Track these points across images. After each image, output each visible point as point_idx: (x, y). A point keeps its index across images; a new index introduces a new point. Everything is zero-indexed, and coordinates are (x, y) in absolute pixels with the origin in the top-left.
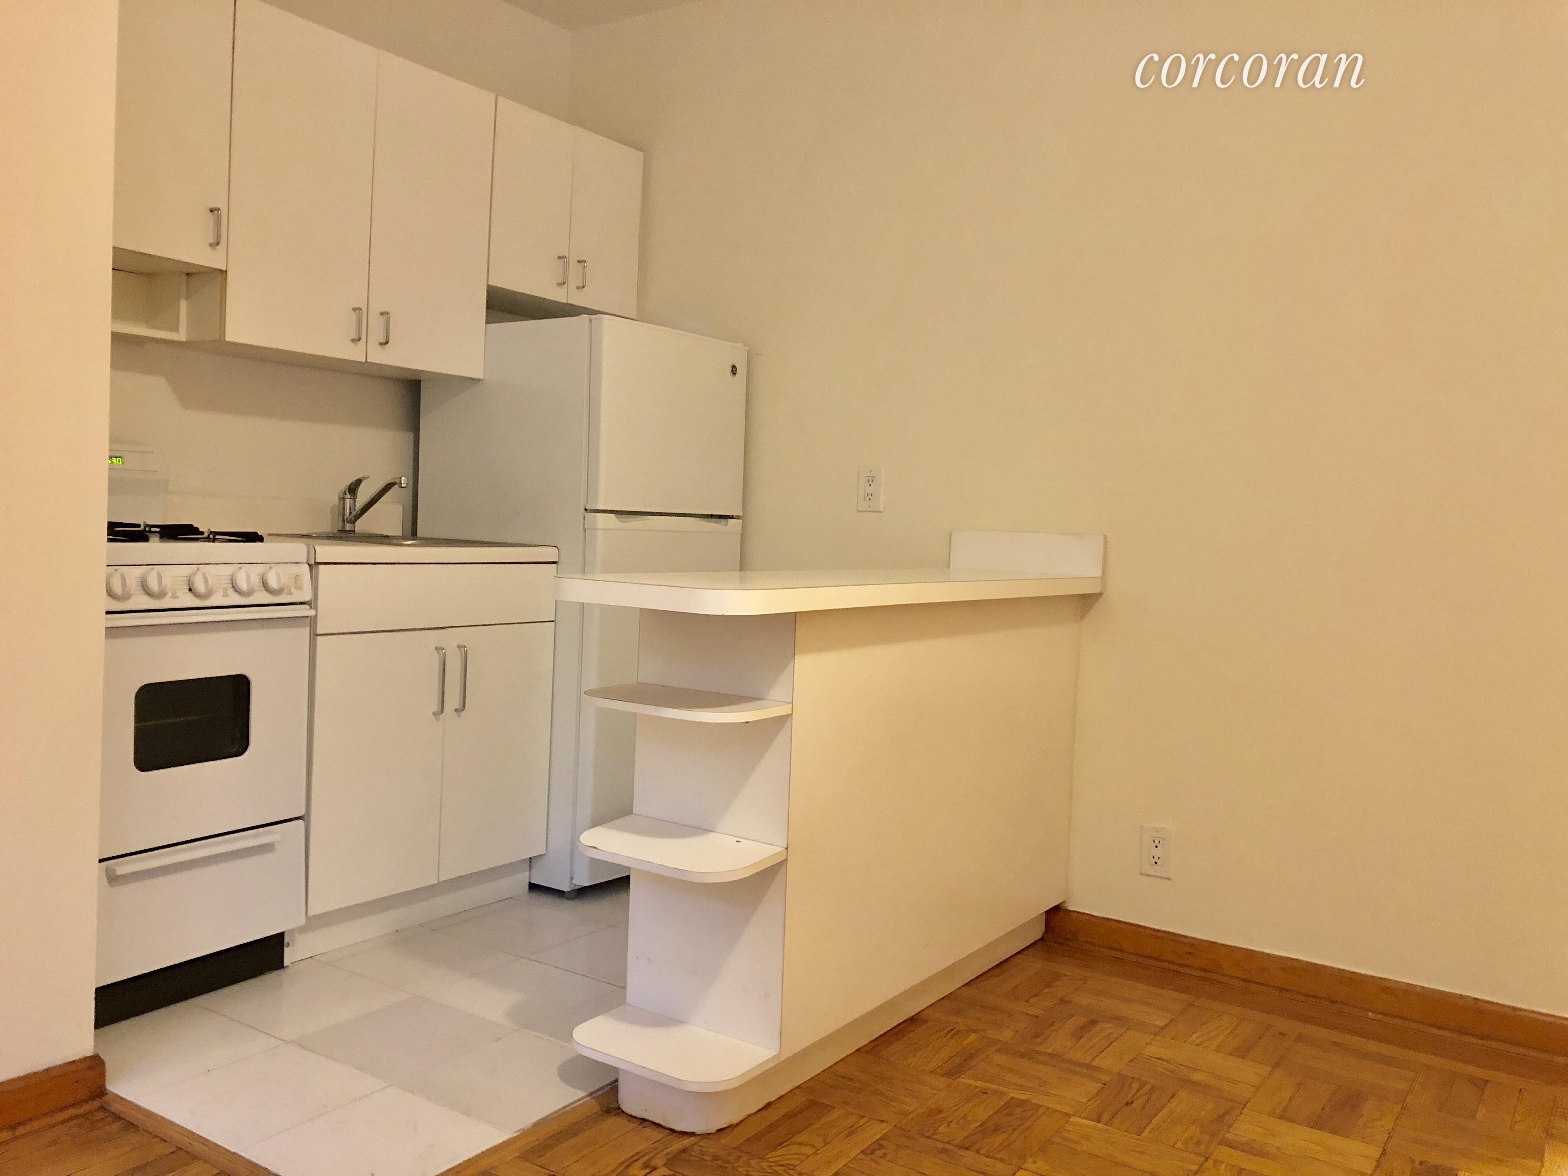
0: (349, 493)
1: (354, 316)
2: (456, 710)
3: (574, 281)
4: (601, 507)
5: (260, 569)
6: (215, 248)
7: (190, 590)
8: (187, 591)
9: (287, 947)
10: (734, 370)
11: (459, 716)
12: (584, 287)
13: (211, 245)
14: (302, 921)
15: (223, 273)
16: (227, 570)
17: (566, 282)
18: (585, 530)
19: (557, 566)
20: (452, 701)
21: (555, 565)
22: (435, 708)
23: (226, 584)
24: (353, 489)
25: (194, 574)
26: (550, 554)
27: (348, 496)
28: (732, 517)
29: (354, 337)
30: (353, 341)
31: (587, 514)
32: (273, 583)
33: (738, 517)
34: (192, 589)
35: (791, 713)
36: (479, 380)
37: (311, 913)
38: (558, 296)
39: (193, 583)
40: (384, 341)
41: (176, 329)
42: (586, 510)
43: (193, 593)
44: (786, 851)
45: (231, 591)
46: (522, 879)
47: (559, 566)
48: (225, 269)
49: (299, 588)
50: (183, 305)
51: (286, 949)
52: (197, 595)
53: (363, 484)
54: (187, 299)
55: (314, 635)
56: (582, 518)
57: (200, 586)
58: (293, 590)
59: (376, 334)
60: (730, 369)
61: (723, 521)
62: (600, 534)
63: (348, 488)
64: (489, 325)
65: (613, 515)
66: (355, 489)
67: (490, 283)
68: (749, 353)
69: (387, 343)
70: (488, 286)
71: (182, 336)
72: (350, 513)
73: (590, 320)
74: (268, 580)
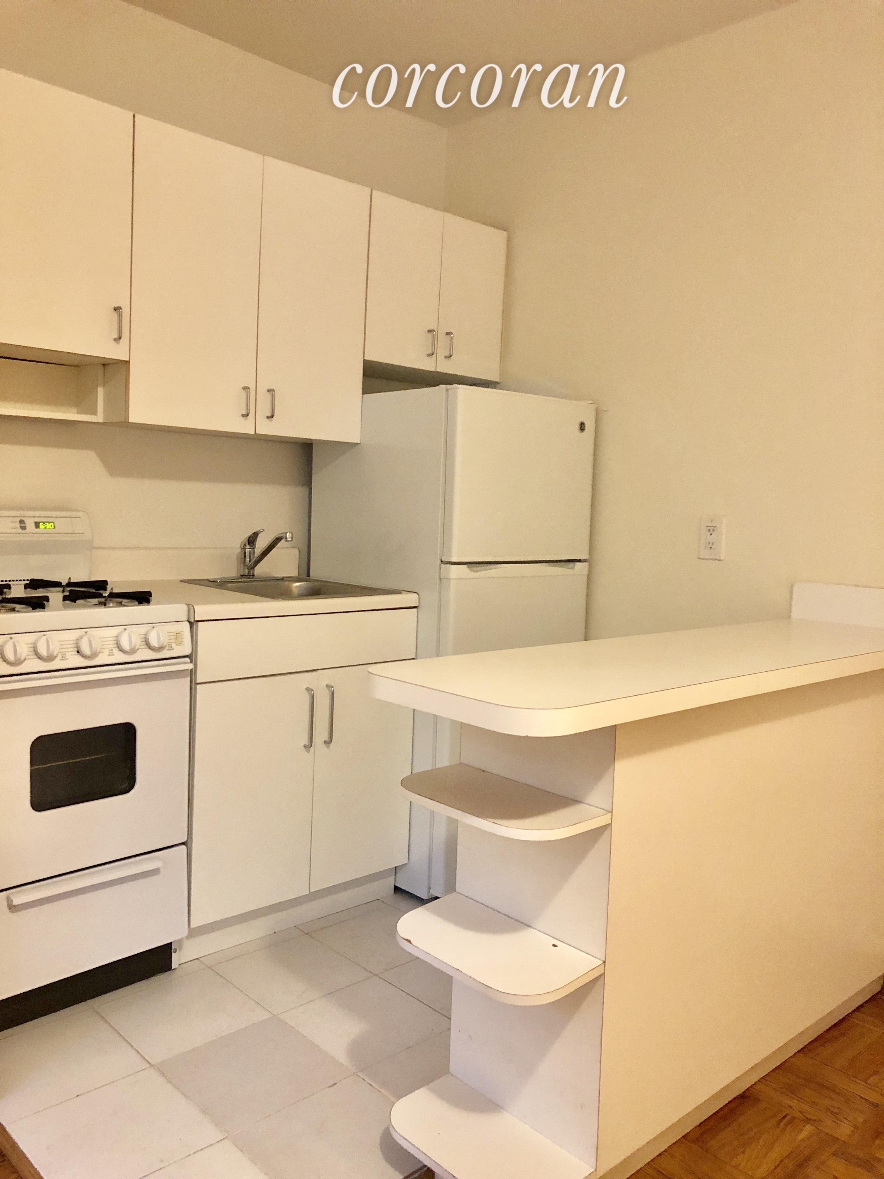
0: (249, 544)
1: (243, 394)
2: (325, 742)
3: (441, 352)
4: (454, 560)
5: (143, 629)
6: (119, 342)
7: (78, 652)
8: (76, 653)
9: (174, 953)
10: (582, 427)
11: (328, 747)
12: (451, 356)
13: (115, 340)
14: (186, 933)
15: (127, 363)
16: (113, 632)
17: (435, 353)
18: (440, 579)
19: (418, 610)
20: (321, 734)
21: (415, 610)
22: (306, 741)
23: (111, 645)
24: (252, 540)
25: (81, 637)
26: (410, 599)
27: (248, 546)
28: (579, 561)
29: (245, 413)
30: (243, 416)
31: (443, 566)
32: (154, 642)
33: (585, 561)
34: (79, 651)
35: (610, 822)
36: (357, 444)
37: (193, 925)
38: (427, 365)
39: (80, 647)
40: (270, 415)
41: (95, 413)
42: (442, 561)
43: (80, 654)
44: (604, 964)
45: (116, 651)
46: (390, 882)
47: (419, 609)
48: (128, 360)
49: (180, 644)
50: (100, 391)
51: (173, 954)
52: (85, 657)
53: (260, 535)
54: (104, 386)
55: (193, 685)
56: (438, 568)
57: (86, 650)
58: (174, 645)
59: (264, 409)
60: (578, 426)
61: (571, 565)
62: (453, 583)
63: (247, 541)
64: (365, 395)
65: (465, 566)
66: (254, 541)
67: (366, 358)
68: (597, 410)
69: (272, 416)
70: (364, 360)
71: (99, 418)
72: (250, 561)
73: (447, 390)
74: (150, 639)
